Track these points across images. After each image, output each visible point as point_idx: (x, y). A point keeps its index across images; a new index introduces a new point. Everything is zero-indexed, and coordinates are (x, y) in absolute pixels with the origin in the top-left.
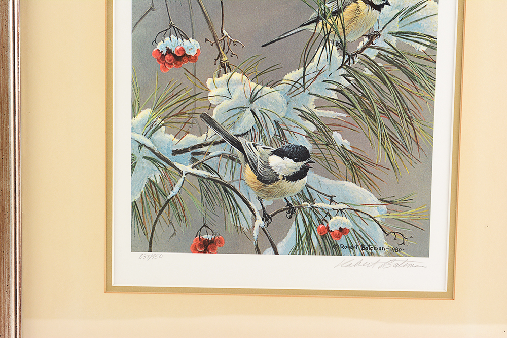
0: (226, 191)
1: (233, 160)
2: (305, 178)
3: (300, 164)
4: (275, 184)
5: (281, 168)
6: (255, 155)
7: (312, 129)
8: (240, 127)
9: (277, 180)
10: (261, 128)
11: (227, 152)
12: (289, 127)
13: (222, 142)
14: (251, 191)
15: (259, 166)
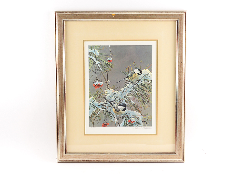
0: (109, 113)
1: (110, 107)
2: (126, 110)
3: (125, 107)
4: (119, 112)
5: (120, 108)
6: (115, 106)
7: (127, 100)
8: (112, 100)
9: (120, 111)
10: (116, 100)
11: (109, 105)
12: (122, 100)
13: (108, 103)
14: (114, 113)
15: (116, 108)
